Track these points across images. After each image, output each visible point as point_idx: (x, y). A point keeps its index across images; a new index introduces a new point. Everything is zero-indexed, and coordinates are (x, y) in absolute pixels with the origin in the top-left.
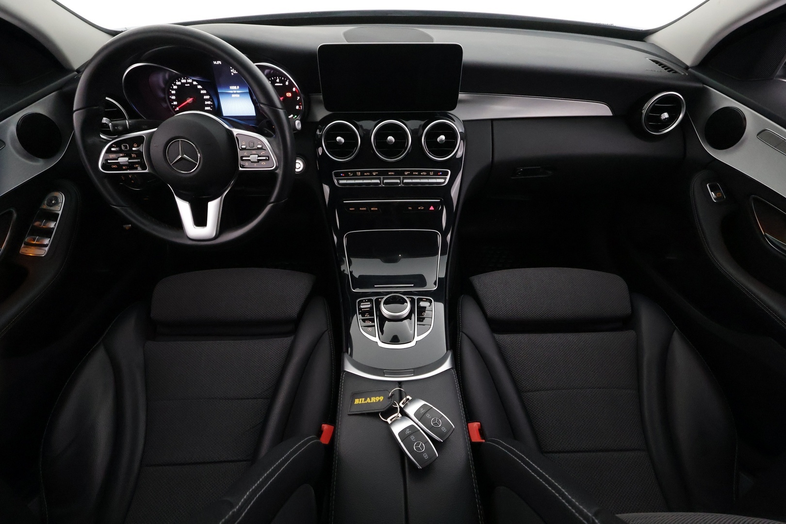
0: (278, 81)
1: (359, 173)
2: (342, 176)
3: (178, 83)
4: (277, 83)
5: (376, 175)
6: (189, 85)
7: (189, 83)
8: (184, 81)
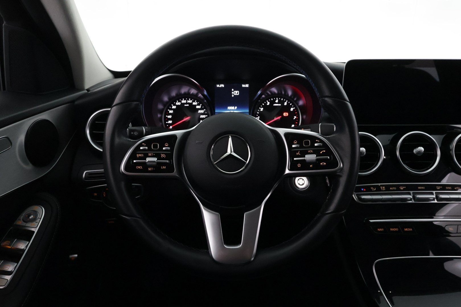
0: (277, 101)
1: (384, 188)
2: (363, 191)
3: (178, 103)
4: (276, 103)
5: (404, 190)
6: (188, 105)
7: (189, 103)
8: (184, 101)
